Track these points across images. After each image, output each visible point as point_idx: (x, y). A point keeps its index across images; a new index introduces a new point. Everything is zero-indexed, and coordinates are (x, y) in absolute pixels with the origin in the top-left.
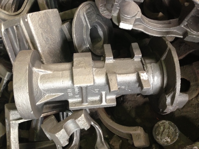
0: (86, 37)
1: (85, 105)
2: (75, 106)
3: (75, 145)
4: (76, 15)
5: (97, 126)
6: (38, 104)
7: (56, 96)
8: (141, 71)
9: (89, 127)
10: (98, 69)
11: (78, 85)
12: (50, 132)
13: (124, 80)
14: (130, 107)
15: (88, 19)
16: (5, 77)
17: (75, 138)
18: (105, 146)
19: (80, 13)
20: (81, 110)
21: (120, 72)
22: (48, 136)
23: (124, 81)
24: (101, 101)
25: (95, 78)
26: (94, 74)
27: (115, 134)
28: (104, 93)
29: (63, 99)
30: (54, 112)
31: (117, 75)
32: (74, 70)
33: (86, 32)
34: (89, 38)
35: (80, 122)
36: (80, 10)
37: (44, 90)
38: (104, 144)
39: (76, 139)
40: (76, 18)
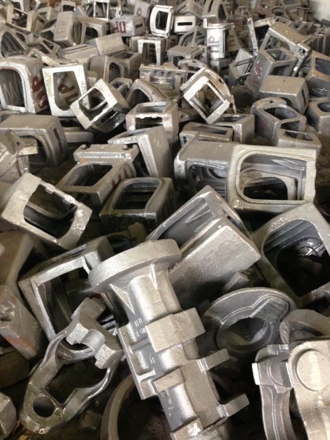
0: (235, 316)
1: (129, 350)
2: (124, 336)
3: (73, 355)
4: (257, 290)
5: (107, 380)
6: (112, 285)
7: (128, 305)
8: (200, 422)
9: (100, 367)
10: (182, 352)
11: (148, 332)
12: (81, 313)
13: (179, 398)
14: (154, 430)
15: (262, 309)
16: (148, 212)
17: (82, 351)
18: (82, 404)
19: (265, 294)
20: (121, 346)
21: (189, 388)
22: (76, 312)
23: (177, 399)
24: (142, 372)
25: (168, 352)
26: (173, 348)
27: (102, 414)
28: (153, 373)
29: (129, 315)
30: (111, 306)
31: (182, 385)
32: (168, 317)
33: (242, 313)
34: (235, 321)
35: (104, 352)
36: (268, 292)
37: (130, 288)
38: (85, 402)
39: (81, 354)
40: (252, 290)
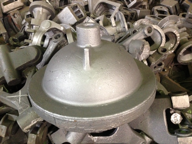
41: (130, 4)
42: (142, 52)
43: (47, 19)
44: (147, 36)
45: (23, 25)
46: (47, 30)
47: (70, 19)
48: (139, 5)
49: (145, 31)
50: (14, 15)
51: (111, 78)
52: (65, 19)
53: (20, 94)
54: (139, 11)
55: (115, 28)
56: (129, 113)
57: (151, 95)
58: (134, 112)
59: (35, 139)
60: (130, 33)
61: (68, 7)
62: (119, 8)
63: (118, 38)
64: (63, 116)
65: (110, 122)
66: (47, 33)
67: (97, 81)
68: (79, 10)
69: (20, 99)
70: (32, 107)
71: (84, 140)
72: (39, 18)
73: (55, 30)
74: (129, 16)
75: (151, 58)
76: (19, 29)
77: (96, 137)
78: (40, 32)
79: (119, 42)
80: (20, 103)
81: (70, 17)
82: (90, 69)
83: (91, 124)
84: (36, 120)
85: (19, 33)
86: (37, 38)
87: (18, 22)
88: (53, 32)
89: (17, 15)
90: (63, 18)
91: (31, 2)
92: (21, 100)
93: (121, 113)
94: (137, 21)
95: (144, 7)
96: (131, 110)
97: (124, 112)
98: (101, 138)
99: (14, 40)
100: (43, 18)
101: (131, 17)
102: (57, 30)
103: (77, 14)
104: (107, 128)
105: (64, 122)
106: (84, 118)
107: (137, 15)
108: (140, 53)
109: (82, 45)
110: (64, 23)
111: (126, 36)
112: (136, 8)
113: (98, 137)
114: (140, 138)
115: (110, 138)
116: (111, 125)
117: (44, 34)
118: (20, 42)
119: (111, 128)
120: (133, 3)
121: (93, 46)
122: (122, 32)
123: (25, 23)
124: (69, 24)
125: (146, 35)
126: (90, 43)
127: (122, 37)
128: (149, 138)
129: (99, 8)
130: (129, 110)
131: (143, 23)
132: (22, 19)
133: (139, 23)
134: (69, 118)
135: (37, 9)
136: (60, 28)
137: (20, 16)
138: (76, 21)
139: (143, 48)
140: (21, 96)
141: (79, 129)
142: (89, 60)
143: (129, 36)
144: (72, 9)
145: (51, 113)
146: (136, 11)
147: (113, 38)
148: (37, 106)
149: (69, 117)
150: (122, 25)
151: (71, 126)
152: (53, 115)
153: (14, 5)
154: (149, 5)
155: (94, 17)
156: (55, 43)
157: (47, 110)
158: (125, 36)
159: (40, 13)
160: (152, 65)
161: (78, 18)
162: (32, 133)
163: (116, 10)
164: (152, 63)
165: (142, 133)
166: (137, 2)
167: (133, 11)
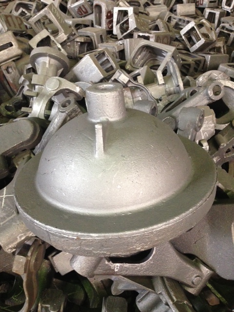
41: (194, 46)
42: (200, 127)
43: (56, 76)
44: (212, 100)
45: (21, 84)
46: (55, 92)
47: (93, 74)
48: (210, 47)
49: (209, 92)
50: (7, 70)
51: (138, 170)
52: (84, 73)
53: (5, 193)
54: (210, 56)
55: (163, 86)
56: (164, 227)
57: (204, 199)
58: (173, 225)
59: (24, 264)
60: (185, 95)
61: (90, 56)
62: (173, 53)
63: (167, 104)
64: (60, 230)
65: (134, 240)
66: (56, 96)
67: (115, 176)
68: (107, 59)
69: (3, 201)
70: (20, 215)
71: (99, 267)
72: (45, 74)
73: (66, 92)
74: (192, 65)
75: (219, 136)
76: (15, 90)
77: (118, 264)
78: (44, 95)
79: (167, 111)
80: (4, 207)
81: (92, 71)
82: (104, 156)
83: (102, 244)
84: (25, 235)
85: (15, 97)
86: (39, 105)
87: (14, 80)
88: (64, 95)
89: (12, 70)
90: (82, 72)
91: (33, 47)
92: (4, 203)
93: (151, 228)
94: (204, 74)
95: (218, 50)
96: (168, 222)
97: (155, 227)
98: (127, 265)
99: (7, 108)
100: (50, 74)
101: (196, 67)
102: (71, 92)
103: (105, 65)
104: (128, 251)
105: (62, 240)
106: (91, 234)
107: (205, 63)
108: (197, 128)
109: (94, 118)
110: (83, 81)
111: (179, 100)
112: (204, 52)
113: (121, 264)
114: (192, 268)
115: (142, 266)
116: (135, 247)
117: (51, 99)
118: (17, 111)
119: (135, 250)
120: (198, 44)
121: (111, 120)
122: (175, 93)
123: (24, 81)
124: (91, 82)
125: (210, 99)
126: (107, 116)
127: (173, 102)
128: (207, 269)
129: (139, 54)
130: (164, 223)
131: (214, 78)
132: (19, 75)
133: (206, 77)
134: (69, 234)
135: (41, 60)
136: (75, 88)
137: (17, 71)
138: (102, 76)
139: (201, 121)
140: (6, 197)
141: (85, 251)
142: (102, 142)
143: (184, 100)
144: (97, 58)
145: (43, 225)
146: (204, 57)
147: (154, 105)
148: (23, 214)
149: (69, 232)
150: (174, 82)
151: (73, 246)
152: (46, 228)
153: (8, 53)
154: (227, 46)
155: (132, 69)
156: (62, 114)
157: (37, 220)
158: (177, 100)
159: (46, 65)
160: (221, 147)
161: (105, 72)
162: (20, 254)
163: (168, 57)
164: (222, 144)
165: (196, 261)
166: (205, 42)
167: (199, 56)
